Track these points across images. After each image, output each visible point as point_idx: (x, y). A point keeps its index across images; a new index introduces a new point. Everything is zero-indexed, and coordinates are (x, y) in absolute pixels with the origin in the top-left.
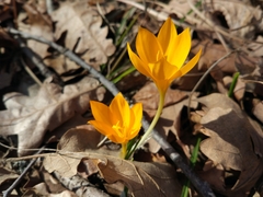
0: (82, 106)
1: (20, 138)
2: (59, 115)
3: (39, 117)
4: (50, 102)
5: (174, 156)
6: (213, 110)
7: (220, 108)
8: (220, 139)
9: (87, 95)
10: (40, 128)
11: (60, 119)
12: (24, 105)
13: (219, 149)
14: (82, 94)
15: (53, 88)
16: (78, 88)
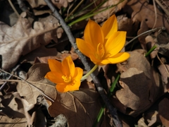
0: (46, 40)
1: (3, 58)
2: (30, 45)
3: (16, 45)
4: (23, 36)
5: (99, 89)
6: (131, 69)
7: (136, 69)
8: (130, 91)
9: (50, 34)
10: (16, 54)
11: (30, 49)
12: (5, 33)
13: (127, 97)
14: (46, 32)
15: (27, 23)
16: (44, 26)
